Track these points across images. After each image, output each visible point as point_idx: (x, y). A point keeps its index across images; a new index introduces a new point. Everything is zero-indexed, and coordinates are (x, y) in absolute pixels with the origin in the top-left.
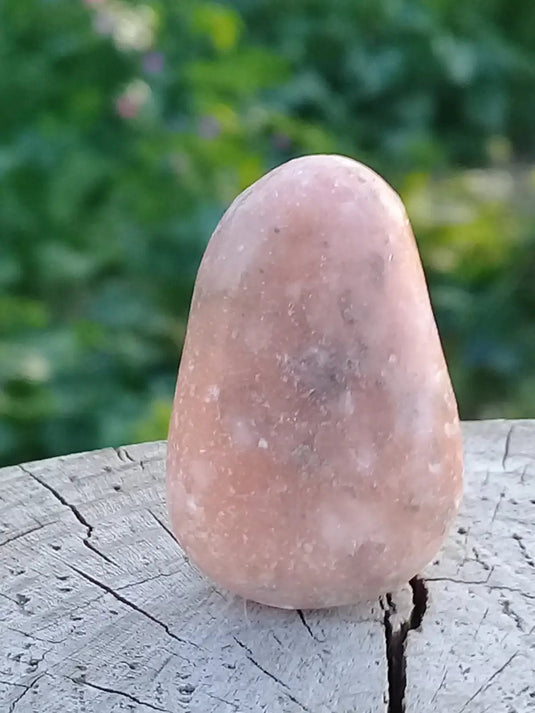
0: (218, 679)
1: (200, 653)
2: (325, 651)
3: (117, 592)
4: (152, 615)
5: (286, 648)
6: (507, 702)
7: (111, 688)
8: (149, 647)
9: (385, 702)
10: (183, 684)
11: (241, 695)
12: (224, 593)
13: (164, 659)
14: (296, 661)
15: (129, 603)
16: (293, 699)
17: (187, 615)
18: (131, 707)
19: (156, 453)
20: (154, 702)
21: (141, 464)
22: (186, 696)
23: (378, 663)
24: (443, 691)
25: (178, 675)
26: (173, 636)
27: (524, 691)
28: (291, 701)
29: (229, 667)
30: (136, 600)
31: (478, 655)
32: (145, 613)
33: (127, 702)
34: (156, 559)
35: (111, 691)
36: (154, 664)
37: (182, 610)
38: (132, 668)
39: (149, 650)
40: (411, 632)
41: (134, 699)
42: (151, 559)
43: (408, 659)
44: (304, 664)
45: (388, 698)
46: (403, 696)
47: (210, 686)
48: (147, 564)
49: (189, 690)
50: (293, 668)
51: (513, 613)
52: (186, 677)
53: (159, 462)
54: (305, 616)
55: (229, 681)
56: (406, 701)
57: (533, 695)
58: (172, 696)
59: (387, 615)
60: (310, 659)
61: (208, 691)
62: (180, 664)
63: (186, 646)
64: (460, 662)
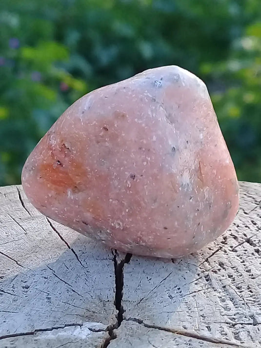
0: (40, 283)
1: (32, 272)
2: (87, 271)
4: (10, 257)
5: (70, 269)
6: (167, 292)
8: (9, 270)
9: (114, 292)
10: (24, 285)
11: (50, 289)
12: (42, 248)
13: (16, 274)
14: (75, 275)
16: (73, 291)
17: (26, 257)
18: (1, 294)
19: (11, 190)
20: (11, 292)
21: (5, 194)
22: (26, 290)
23: (111, 276)
24: (140, 287)
25: (22, 281)
26: (20, 265)
27: (175, 287)
28: (72, 291)
29: (45, 278)
30: (3, 251)
31: (155, 273)
32: (7, 256)
34: (12, 234)
36: (12, 276)
37: (24, 255)
38: (1, 278)
39: (9, 271)
40: (125, 264)
41: (2, 291)
42: (10, 234)
43: (124, 275)
44: (78, 276)
45: (115, 290)
46: (122, 289)
47: (36, 285)
48: (8, 236)
49: (27, 287)
50: (73, 278)
52: (26, 282)
53: (13, 194)
54: (78, 257)
55: (45, 284)
56: (124, 291)
57: (179, 289)
58: (19, 290)
59: (115, 257)
60: (81, 275)
61: (35, 288)
62: (23, 277)
63: (26, 269)
64: (147, 276)
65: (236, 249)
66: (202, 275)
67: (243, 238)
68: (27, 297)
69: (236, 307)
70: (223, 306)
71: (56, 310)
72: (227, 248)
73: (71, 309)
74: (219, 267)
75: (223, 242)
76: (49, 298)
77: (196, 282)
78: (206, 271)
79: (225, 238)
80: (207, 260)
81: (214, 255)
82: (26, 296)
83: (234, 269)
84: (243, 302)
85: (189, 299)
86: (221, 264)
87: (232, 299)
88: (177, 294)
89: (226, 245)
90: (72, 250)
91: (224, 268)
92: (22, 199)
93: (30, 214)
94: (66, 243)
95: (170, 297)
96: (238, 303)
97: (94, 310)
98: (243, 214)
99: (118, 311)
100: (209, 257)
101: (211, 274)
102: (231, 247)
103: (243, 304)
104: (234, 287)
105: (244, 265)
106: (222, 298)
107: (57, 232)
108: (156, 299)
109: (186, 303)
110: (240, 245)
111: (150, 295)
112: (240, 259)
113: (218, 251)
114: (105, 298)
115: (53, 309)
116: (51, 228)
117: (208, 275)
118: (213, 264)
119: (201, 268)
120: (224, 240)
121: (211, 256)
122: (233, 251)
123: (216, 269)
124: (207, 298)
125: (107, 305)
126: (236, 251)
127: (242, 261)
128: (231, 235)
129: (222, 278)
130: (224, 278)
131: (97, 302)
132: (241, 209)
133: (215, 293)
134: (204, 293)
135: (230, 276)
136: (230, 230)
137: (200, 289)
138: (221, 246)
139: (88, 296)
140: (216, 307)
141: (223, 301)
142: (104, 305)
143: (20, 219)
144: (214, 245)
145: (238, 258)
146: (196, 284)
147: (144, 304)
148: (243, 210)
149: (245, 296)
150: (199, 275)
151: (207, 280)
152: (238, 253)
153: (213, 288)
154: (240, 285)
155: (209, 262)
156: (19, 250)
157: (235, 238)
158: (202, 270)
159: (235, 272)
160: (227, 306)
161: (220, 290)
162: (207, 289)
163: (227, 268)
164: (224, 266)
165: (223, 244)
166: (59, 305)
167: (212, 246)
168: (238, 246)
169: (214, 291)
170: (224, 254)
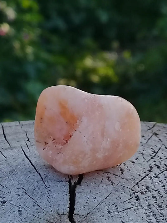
0: (14, 199)
1: (9, 190)
2: (49, 191)
5: (37, 189)
6: (107, 208)
9: (68, 207)
10: (3, 200)
11: (21, 204)
12: (17, 171)
14: (40, 193)
16: (38, 206)
17: (5, 178)
22: (3, 204)
23: (66, 195)
24: (87, 204)
25: (1, 197)
27: (113, 205)
28: (37, 206)
29: (18, 195)
31: (99, 193)
37: (3, 176)
40: (78, 186)
43: (76, 194)
44: (42, 194)
45: (69, 206)
46: (74, 205)
47: (11, 201)
49: (5, 202)
50: (39, 196)
51: (111, 180)
52: (4, 198)
54: (43, 179)
55: (18, 199)
56: (76, 207)
57: (116, 206)
59: (70, 180)
60: (44, 193)
61: (11, 203)
62: (2, 194)
63: (4, 188)
64: (93, 195)
65: (159, 176)
66: (133, 196)
67: (164, 168)
69: (157, 222)
70: (148, 221)
71: (25, 220)
72: (152, 175)
73: (36, 220)
74: (146, 190)
76: (20, 211)
77: (128, 201)
78: (136, 193)
79: (151, 167)
80: (137, 184)
81: (143, 180)
82: (3, 209)
83: (157, 191)
84: (163, 218)
85: (123, 214)
86: (147, 188)
87: (154, 215)
88: (114, 210)
90: (39, 173)
91: (149, 191)
92: (5, 133)
93: (10, 145)
94: (35, 168)
95: (109, 212)
96: (159, 219)
97: (52, 221)
98: (165, 148)
100: (139, 182)
101: (140, 195)
102: (155, 174)
103: (163, 219)
104: (157, 206)
105: (164, 189)
106: (148, 214)
107: (29, 159)
108: (98, 214)
109: (120, 217)
110: (162, 173)
111: (95, 210)
112: (161, 184)
113: (145, 177)
114: (61, 212)
115: (22, 220)
116: (25, 156)
117: (138, 196)
118: (141, 187)
119: (132, 190)
120: (150, 169)
121: (141, 181)
122: (156, 177)
123: (144, 191)
124: (136, 214)
125: (62, 218)
126: (159, 178)
127: (162, 185)
129: (148, 198)
130: (149, 198)
131: (55, 214)
132: (163, 145)
133: (142, 210)
134: (134, 210)
135: (154, 197)
136: (155, 161)
137: (131, 207)
138: (148, 173)
139: (49, 210)
140: (143, 221)
141: (148, 216)
142: (60, 217)
143: (3, 148)
144: (143, 172)
145: (160, 183)
146: (129, 202)
147: (90, 217)
148: (165, 146)
149: (165, 213)
150: (131, 195)
151: (137, 200)
152: (160, 179)
153: (141, 206)
154: (160, 204)
155: (138, 186)
157: (158, 167)
158: (134, 191)
159: (158, 194)
160: (151, 220)
161: (146, 208)
162: (137, 207)
163: (152, 190)
164: (150, 189)
165: (150, 172)
166: (27, 216)
167: (141, 173)
168: (160, 174)
169: (142, 208)
170: (150, 180)
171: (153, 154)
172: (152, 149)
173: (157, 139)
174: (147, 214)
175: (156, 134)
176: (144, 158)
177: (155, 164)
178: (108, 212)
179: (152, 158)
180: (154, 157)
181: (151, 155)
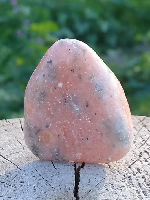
0: (30, 180)
1: (26, 173)
2: (59, 173)
3: (5, 157)
4: (13, 163)
5: (48, 171)
6: (105, 186)
7: (2, 181)
8: (12, 171)
10: (21, 180)
11: (36, 184)
13: (16, 174)
14: (51, 175)
15: (7, 160)
16: (50, 185)
17: (23, 163)
18: (7, 186)
19: (16, 122)
20: (13, 185)
21: (12, 124)
22: (22, 184)
23: (72, 176)
24: (89, 183)
25: (20, 178)
26: (19, 168)
27: (110, 184)
29: (33, 176)
31: (99, 175)
32: (12, 162)
33: (6, 185)
34: (15, 149)
35: (2, 182)
36: (14, 175)
37: (21, 162)
38: (8, 176)
39: (12, 172)
40: (81, 169)
41: (8, 184)
43: (80, 175)
44: (53, 176)
45: (74, 185)
47: (28, 181)
48: (13, 150)
49: (23, 182)
50: (50, 177)
51: (108, 164)
53: (17, 124)
54: (54, 164)
55: (33, 180)
56: (79, 186)
57: (112, 185)
58: (18, 184)
59: (75, 164)
60: (55, 175)
61: (27, 183)
62: (20, 175)
63: (22, 171)
64: (94, 176)
65: (148, 160)
66: (126, 176)
68: (22, 189)
69: (146, 197)
70: (139, 196)
71: (39, 197)
72: (142, 159)
73: (48, 197)
75: (140, 156)
76: (35, 189)
77: (123, 180)
78: (129, 174)
79: (141, 153)
80: (130, 167)
81: (134, 164)
83: (146, 172)
85: (118, 191)
86: (138, 170)
87: (144, 192)
88: (111, 188)
89: (141, 158)
91: (140, 172)
92: (22, 127)
96: (148, 195)
97: (61, 197)
99: (75, 198)
100: (131, 165)
101: (132, 175)
102: (145, 159)
104: (145, 184)
108: (98, 191)
109: (116, 194)
111: (95, 188)
113: (136, 161)
114: (68, 190)
115: (37, 197)
117: (130, 176)
118: (133, 169)
119: (126, 172)
120: (140, 154)
121: (133, 164)
122: (145, 161)
123: (135, 172)
124: (129, 191)
126: (147, 161)
128: (145, 151)
129: (138, 178)
130: (140, 178)
131: (63, 192)
133: (134, 188)
134: (127, 188)
135: (143, 177)
136: (144, 148)
137: (125, 185)
138: (139, 158)
139: (58, 188)
140: (134, 197)
141: (139, 193)
142: (68, 194)
143: (21, 139)
144: (134, 157)
145: (148, 166)
146: (123, 182)
147: (91, 194)
150: (124, 176)
151: (129, 180)
152: (149, 163)
153: (133, 185)
154: (149, 183)
155: (131, 168)
156: (19, 159)
157: (147, 153)
158: (127, 173)
159: (146, 175)
160: (141, 196)
161: (137, 186)
162: (129, 185)
163: (142, 172)
164: (140, 171)
165: (140, 157)
166: (41, 194)
167: (133, 158)
168: (148, 158)
169: (134, 186)
170: (140, 163)
171: (143, 142)
172: (142, 138)
173: (146, 130)
174: (137, 191)
175: (145, 126)
176: (135, 146)
177: (144, 150)
178: (106, 190)
179: (142, 145)
180: (144, 145)
181: (141, 143)
